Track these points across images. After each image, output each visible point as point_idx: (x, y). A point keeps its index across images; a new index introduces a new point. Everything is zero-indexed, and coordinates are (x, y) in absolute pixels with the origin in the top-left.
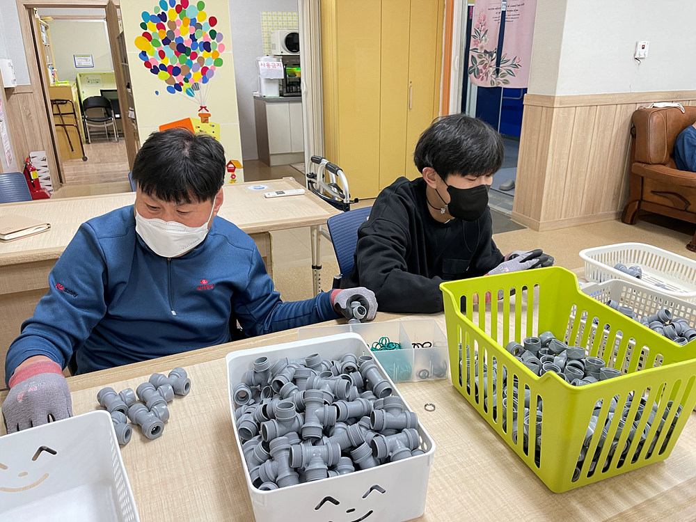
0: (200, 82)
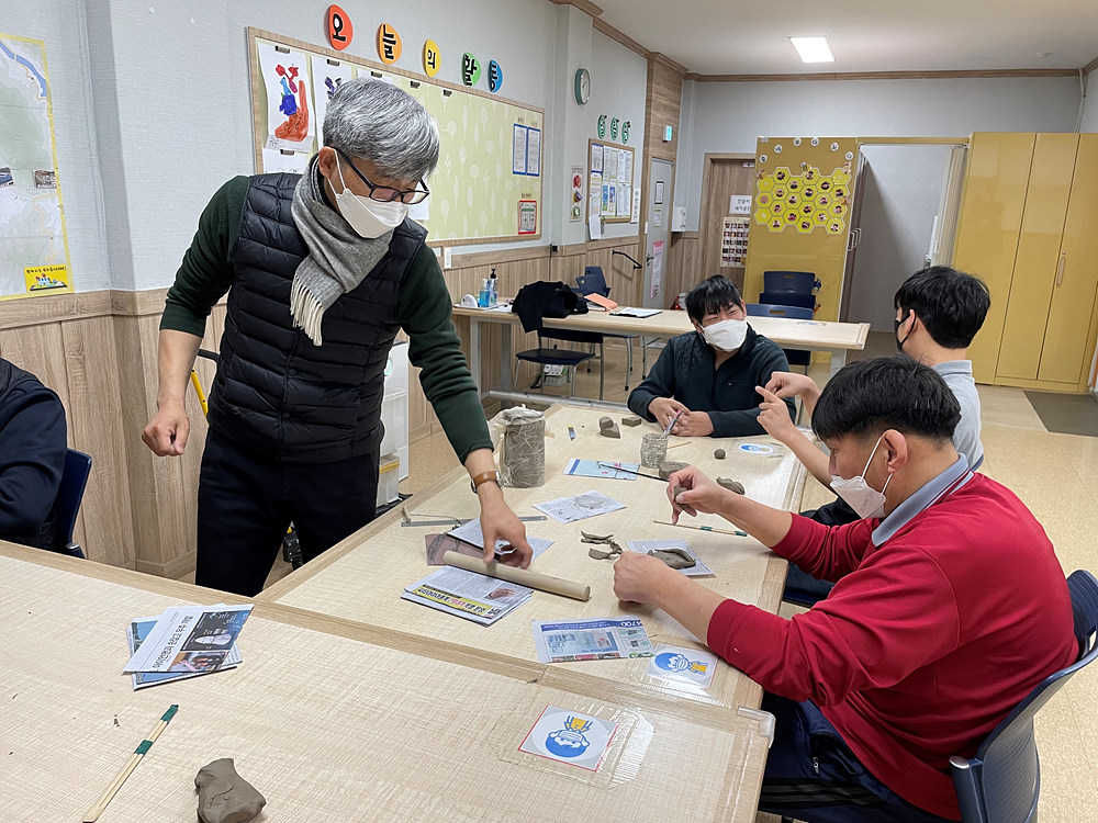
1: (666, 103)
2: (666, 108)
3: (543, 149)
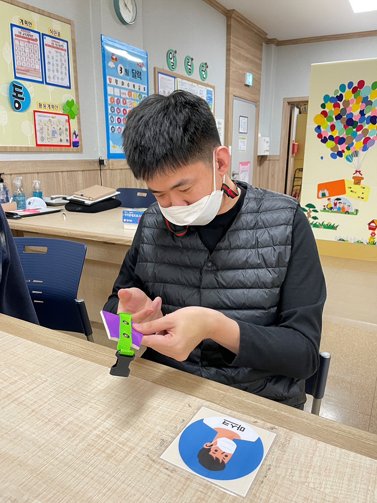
0: (360, 150)
2: (246, 59)
3: (75, 61)
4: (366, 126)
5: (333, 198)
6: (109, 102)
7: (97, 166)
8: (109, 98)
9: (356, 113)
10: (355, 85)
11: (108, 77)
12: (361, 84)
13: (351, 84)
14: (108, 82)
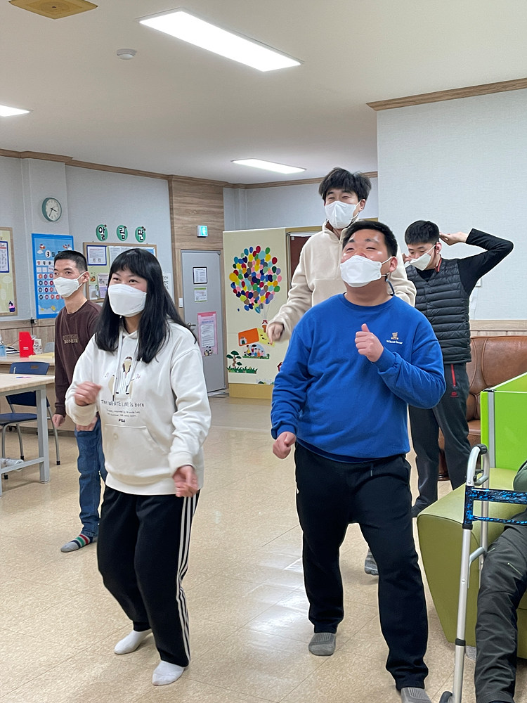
0: (264, 303)
1: (197, 209)
2: (198, 212)
3: (13, 254)
4: (266, 284)
5: (250, 345)
6: (38, 278)
7: (29, 324)
8: (38, 275)
9: (258, 273)
10: (255, 250)
11: (37, 261)
12: (258, 248)
13: (251, 249)
14: (37, 264)
